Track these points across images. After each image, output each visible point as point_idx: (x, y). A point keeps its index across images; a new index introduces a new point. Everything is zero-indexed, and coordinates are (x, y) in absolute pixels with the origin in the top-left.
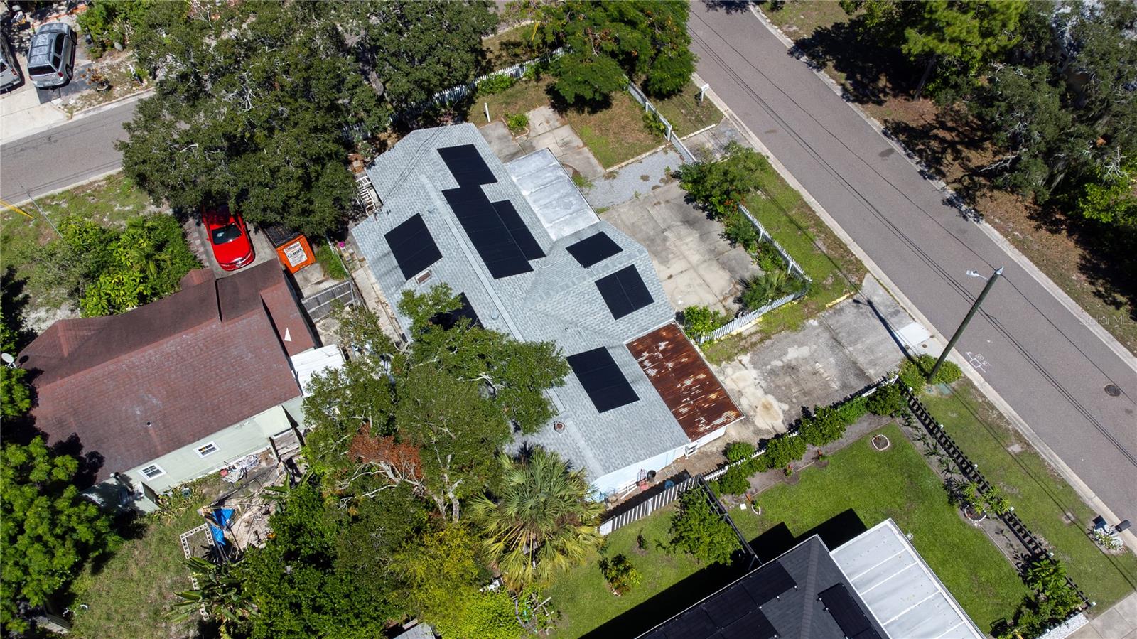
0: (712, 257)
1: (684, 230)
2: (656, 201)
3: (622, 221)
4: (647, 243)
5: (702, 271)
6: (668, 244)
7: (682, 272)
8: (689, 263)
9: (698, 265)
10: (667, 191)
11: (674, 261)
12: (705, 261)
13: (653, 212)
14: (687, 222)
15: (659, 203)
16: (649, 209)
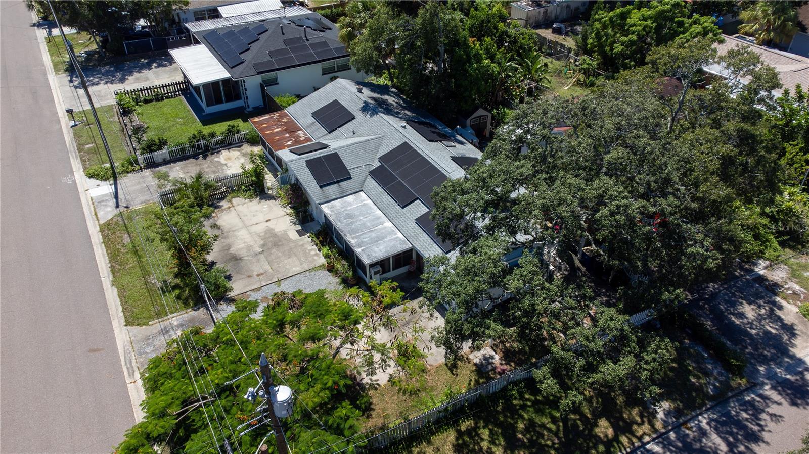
0: (226, 234)
1: (243, 253)
2: (261, 277)
3: (299, 259)
4: (280, 243)
5: (240, 225)
6: (262, 242)
7: (257, 224)
8: (248, 230)
9: (241, 228)
10: (246, 286)
11: (261, 231)
12: (233, 231)
13: (267, 267)
14: (237, 259)
15: (258, 275)
16: (271, 270)
